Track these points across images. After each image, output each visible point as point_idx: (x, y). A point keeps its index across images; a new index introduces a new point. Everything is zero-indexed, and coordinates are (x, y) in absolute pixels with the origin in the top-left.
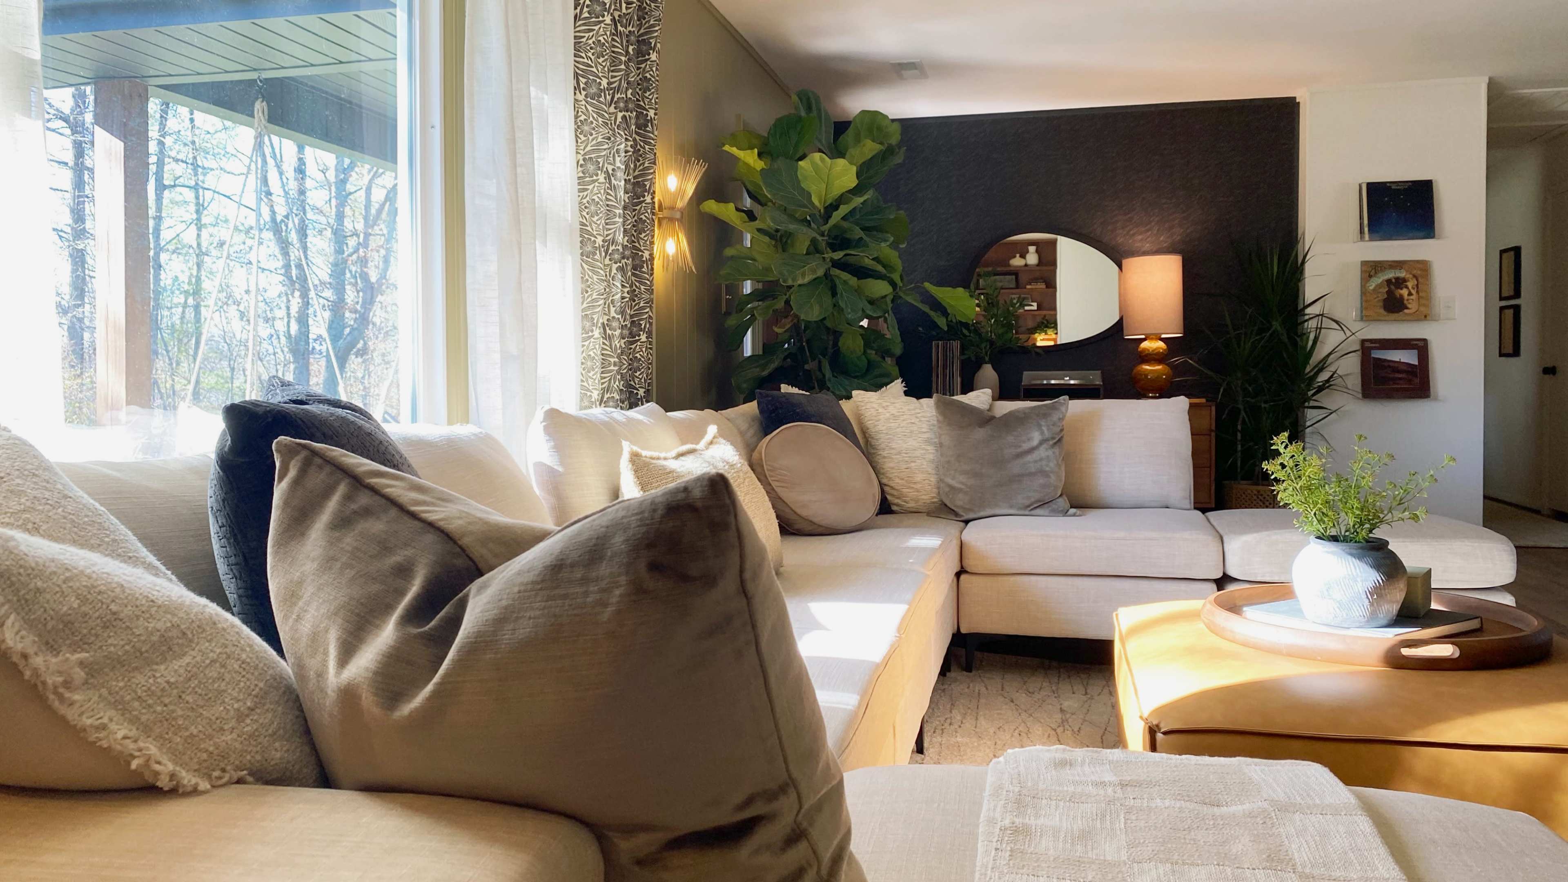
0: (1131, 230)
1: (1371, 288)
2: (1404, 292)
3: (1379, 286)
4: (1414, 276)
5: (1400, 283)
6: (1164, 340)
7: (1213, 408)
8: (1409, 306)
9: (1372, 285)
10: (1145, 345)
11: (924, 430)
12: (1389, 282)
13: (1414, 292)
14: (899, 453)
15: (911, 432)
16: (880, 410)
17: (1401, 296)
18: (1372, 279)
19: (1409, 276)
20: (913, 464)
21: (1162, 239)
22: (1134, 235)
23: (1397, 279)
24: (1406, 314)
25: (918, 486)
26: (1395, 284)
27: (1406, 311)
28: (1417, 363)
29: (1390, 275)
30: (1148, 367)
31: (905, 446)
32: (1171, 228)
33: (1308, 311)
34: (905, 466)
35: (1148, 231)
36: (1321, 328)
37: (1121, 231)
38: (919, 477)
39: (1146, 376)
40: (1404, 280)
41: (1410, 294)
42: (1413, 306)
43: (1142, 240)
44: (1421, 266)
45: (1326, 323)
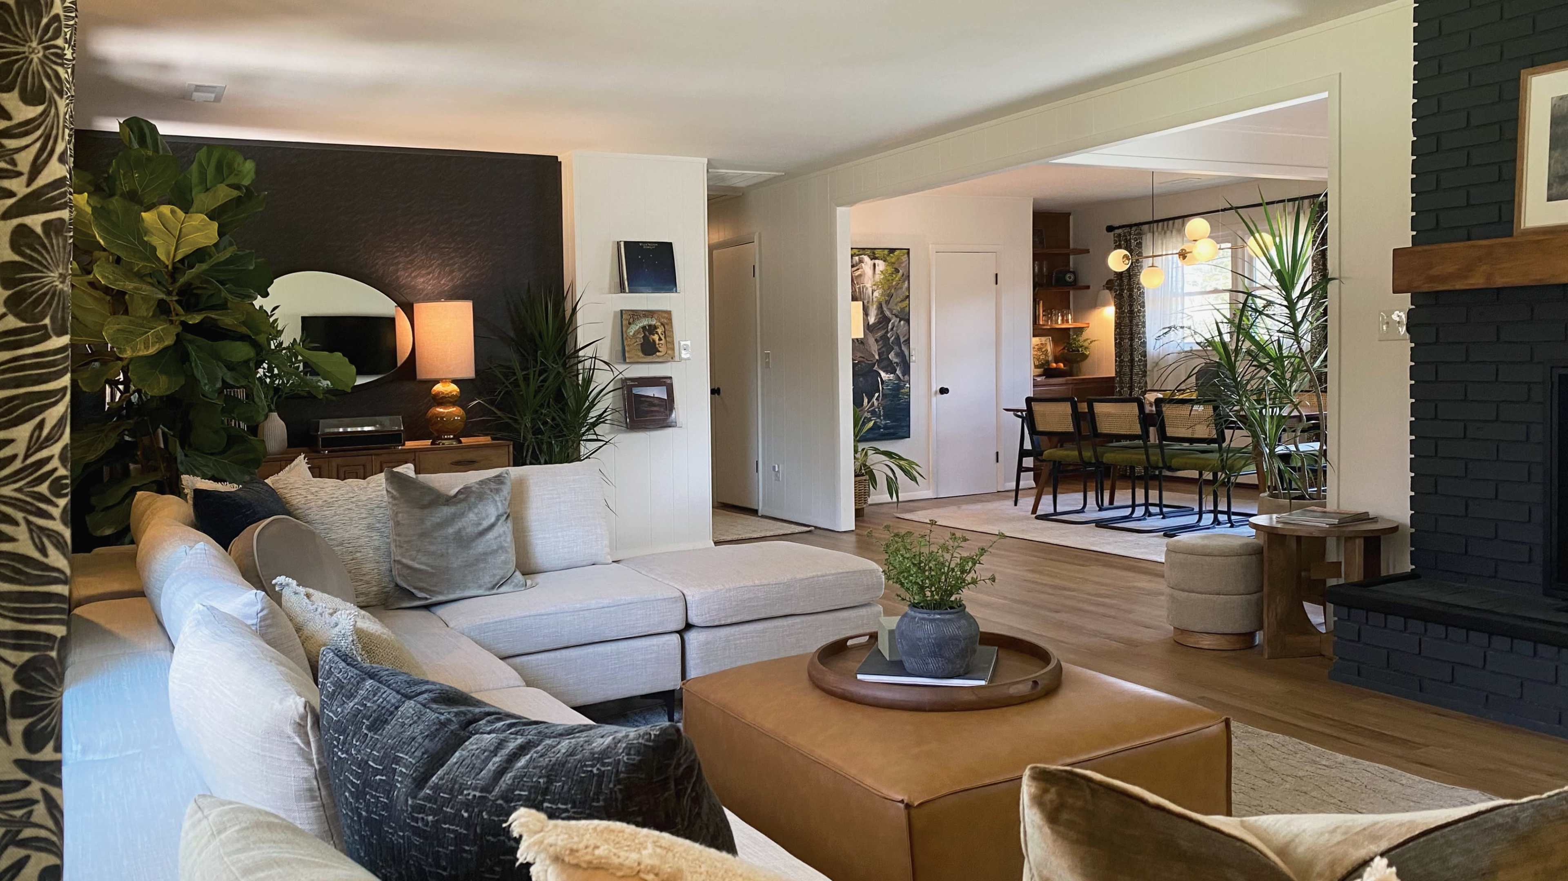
0: (412, 272)
1: (631, 334)
2: (656, 337)
3: (637, 332)
4: (662, 324)
5: (652, 329)
6: (455, 382)
7: (511, 447)
8: (660, 349)
9: (632, 330)
10: (438, 388)
11: (364, 516)
12: (644, 328)
13: (663, 337)
14: (341, 544)
15: (351, 519)
16: (310, 497)
17: (654, 341)
18: (632, 326)
19: (658, 324)
20: (358, 555)
21: (442, 282)
22: (415, 277)
23: (650, 326)
24: (659, 357)
25: (367, 578)
26: (648, 331)
27: (658, 354)
28: (666, 398)
29: (645, 322)
30: (442, 410)
31: (347, 535)
32: (452, 272)
33: (581, 353)
34: (351, 557)
35: (429, 274)
36: (594, 369)
37: (403, 273)
38: (368, 567)
39: (442, 418)
40: (655, 327)
41: (660, 339)
42: (662, 349)
43: (423, 282)
44: (666, 315)
45: (599, 364)
